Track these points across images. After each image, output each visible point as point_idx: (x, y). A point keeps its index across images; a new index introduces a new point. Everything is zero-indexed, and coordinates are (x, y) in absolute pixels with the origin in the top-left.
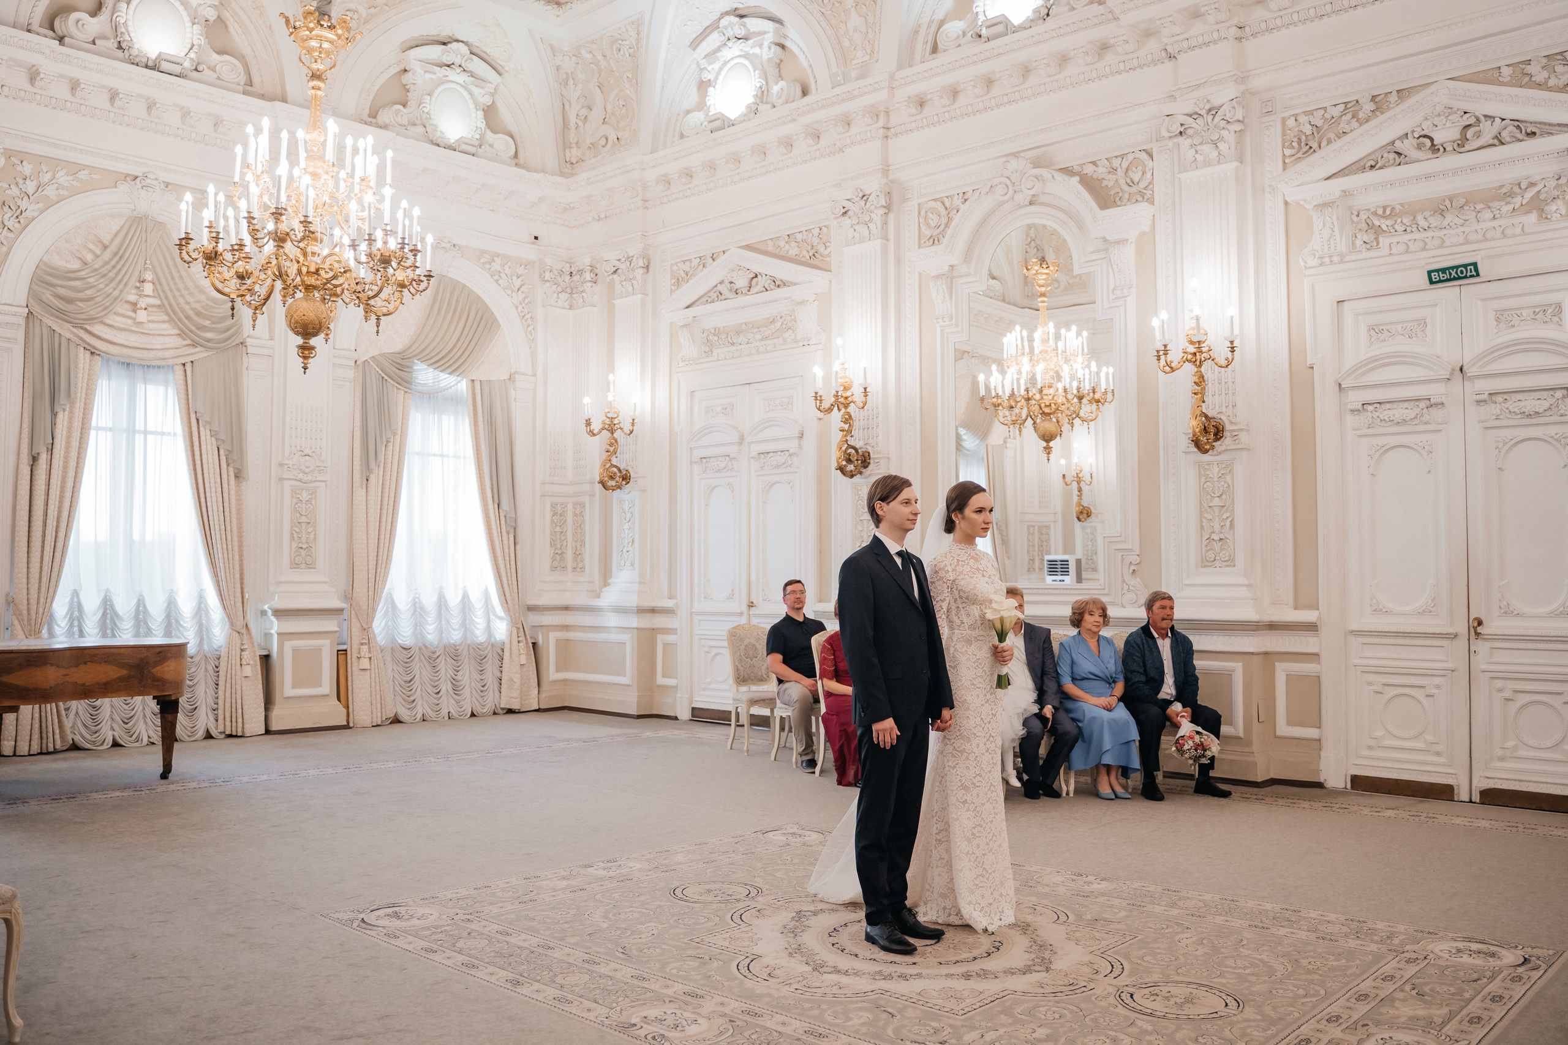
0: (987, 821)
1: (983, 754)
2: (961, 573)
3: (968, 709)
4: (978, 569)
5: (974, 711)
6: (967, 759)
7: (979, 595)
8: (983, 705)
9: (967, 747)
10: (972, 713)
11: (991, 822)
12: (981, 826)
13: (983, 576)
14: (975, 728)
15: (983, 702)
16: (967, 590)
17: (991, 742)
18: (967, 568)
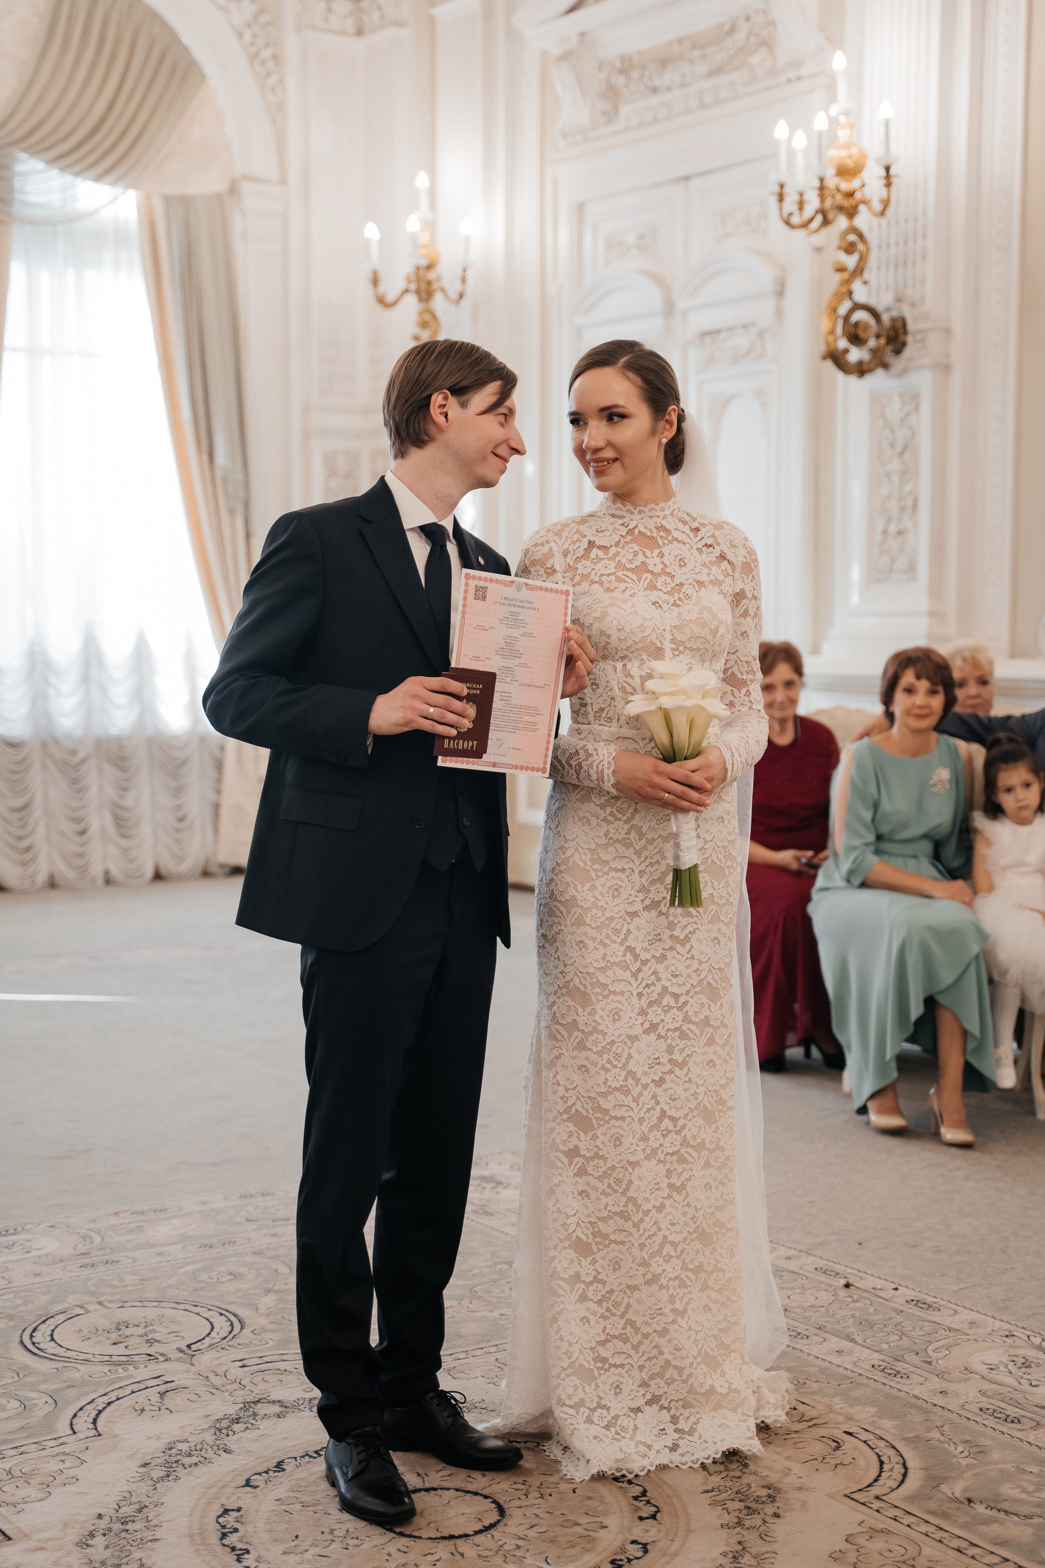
0: (646, 1206)
1: (634, 1038)
2: (585, 577)
3: (580, 922)
4: (643, 568)
5: (598, 929)
6: (581, 1046)
7: (614, 634)
8: (633, 915)
9: (583, 1016)
10: (591, 932)
11: (661, 1208)
12: (626, 1217)
13: (652, 587)
14: (603, 970)
15: (639, 906)
16: (587, 621)
17: (667, 1009)
18: (606, 567)
